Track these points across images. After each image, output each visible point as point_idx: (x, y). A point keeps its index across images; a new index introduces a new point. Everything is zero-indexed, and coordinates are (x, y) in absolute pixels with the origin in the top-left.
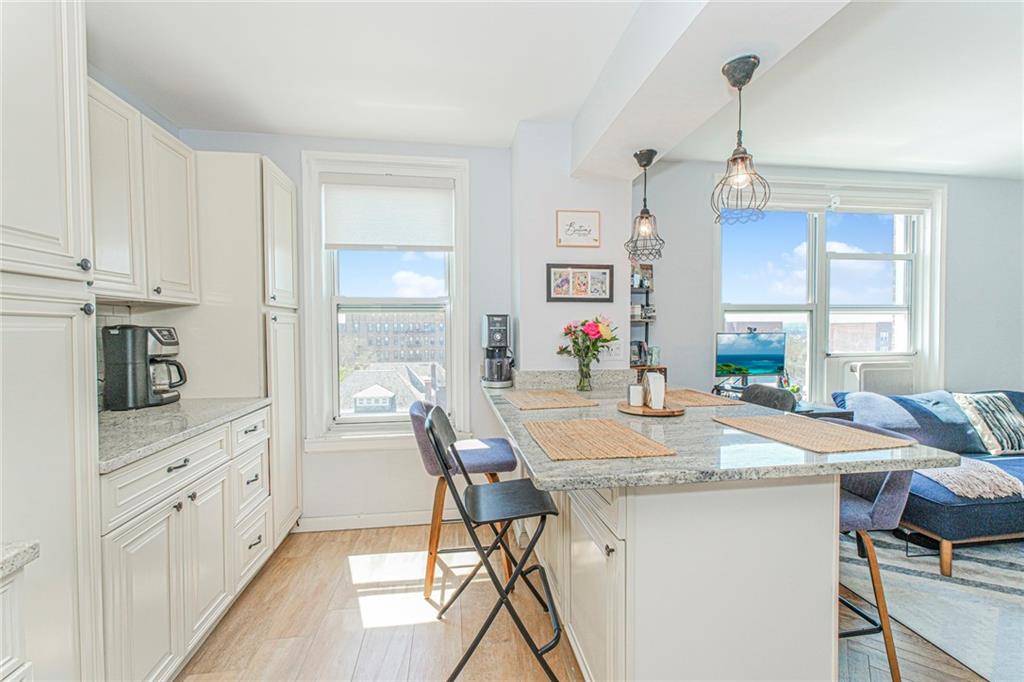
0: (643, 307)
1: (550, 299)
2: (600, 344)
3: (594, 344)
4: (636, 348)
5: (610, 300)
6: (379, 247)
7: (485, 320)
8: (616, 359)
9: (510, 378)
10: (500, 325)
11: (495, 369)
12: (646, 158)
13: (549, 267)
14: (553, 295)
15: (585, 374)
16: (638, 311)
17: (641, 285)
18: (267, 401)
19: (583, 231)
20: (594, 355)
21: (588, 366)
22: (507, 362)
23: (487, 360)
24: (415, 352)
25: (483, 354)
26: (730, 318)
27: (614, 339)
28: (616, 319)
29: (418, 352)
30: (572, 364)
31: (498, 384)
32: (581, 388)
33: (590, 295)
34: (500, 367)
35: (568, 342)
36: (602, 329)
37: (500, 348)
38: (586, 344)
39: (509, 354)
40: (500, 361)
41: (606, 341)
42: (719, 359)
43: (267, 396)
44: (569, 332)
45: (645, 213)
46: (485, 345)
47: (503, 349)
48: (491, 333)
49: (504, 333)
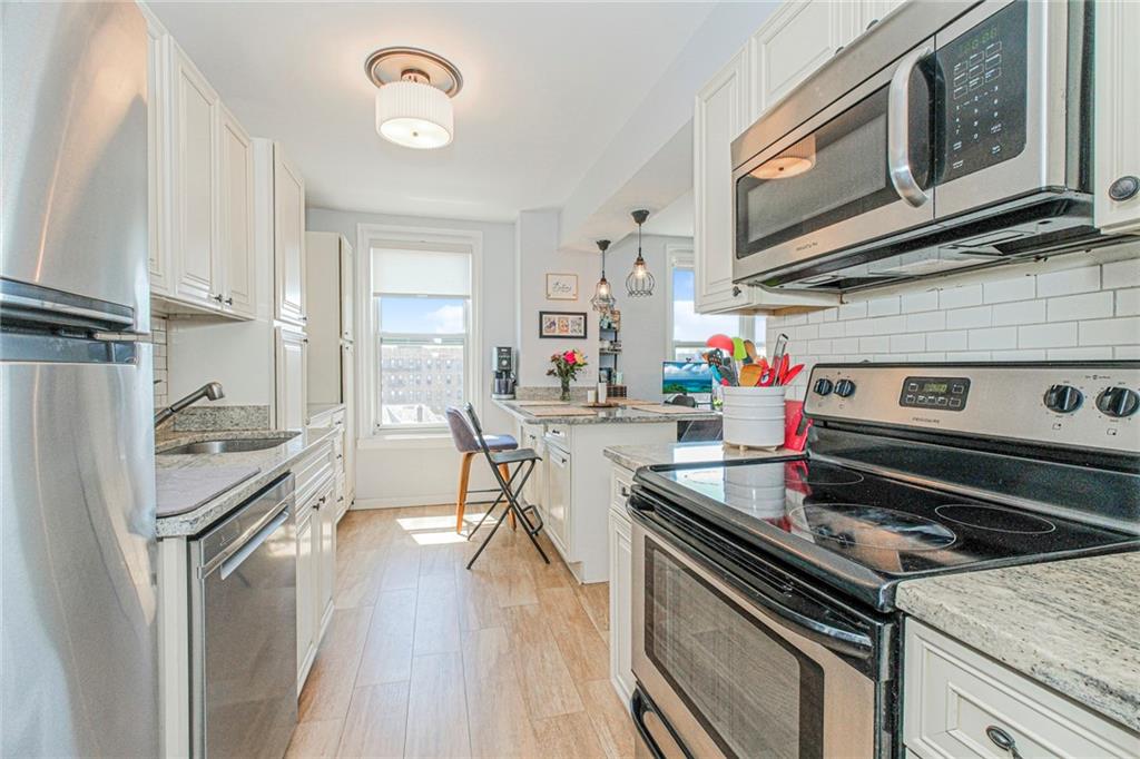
0: (611, 342)
1: (541, 336)
2: (576, 367)
3: (572, 368)
4: (605, 373)
5: (585, 337)
6: (414, 296)
7: (495, 351)
8: (588, 380)
9: (513, 392)
10: (506, 354)
11: (503, 386)
12: (604, 245)
13: (541, 313)
14: (544, 334)
15: (566, 389)
16: (606, 345)
17: (609, 325)
18: (343, 405)
19: (565, 288)
20: (573, 377)
21: (567, 383)
22: (510, 382)
23: (497, 380)
24: (396, 393)
25: (494, 375)
26: (679, 351)
27: (585, 364)
28: (589, 351)
29: (400, 393)
30: (557, 382)
31: (504, 397)
32: (563, 399)
33: (570, 334)
34: (507, 383)
35: (553, 366)
36: (576, 356)
37: (506, 371)
38: (567, 367)
39: (512, 376)
40: (506, 381)
41: (579, 365)
42: (665, 382)
43: (342, 402)
44: (554, 359)
45: (603, 280)
46: (495, 368)
47: (508, 372)
48: (500, 360)
49: (509, 360)
